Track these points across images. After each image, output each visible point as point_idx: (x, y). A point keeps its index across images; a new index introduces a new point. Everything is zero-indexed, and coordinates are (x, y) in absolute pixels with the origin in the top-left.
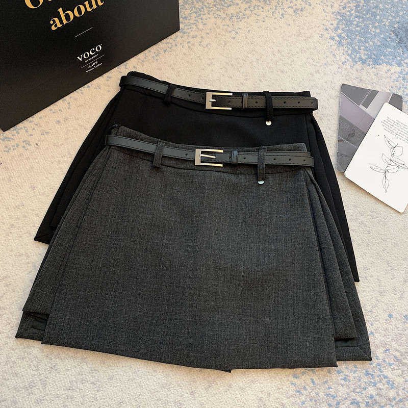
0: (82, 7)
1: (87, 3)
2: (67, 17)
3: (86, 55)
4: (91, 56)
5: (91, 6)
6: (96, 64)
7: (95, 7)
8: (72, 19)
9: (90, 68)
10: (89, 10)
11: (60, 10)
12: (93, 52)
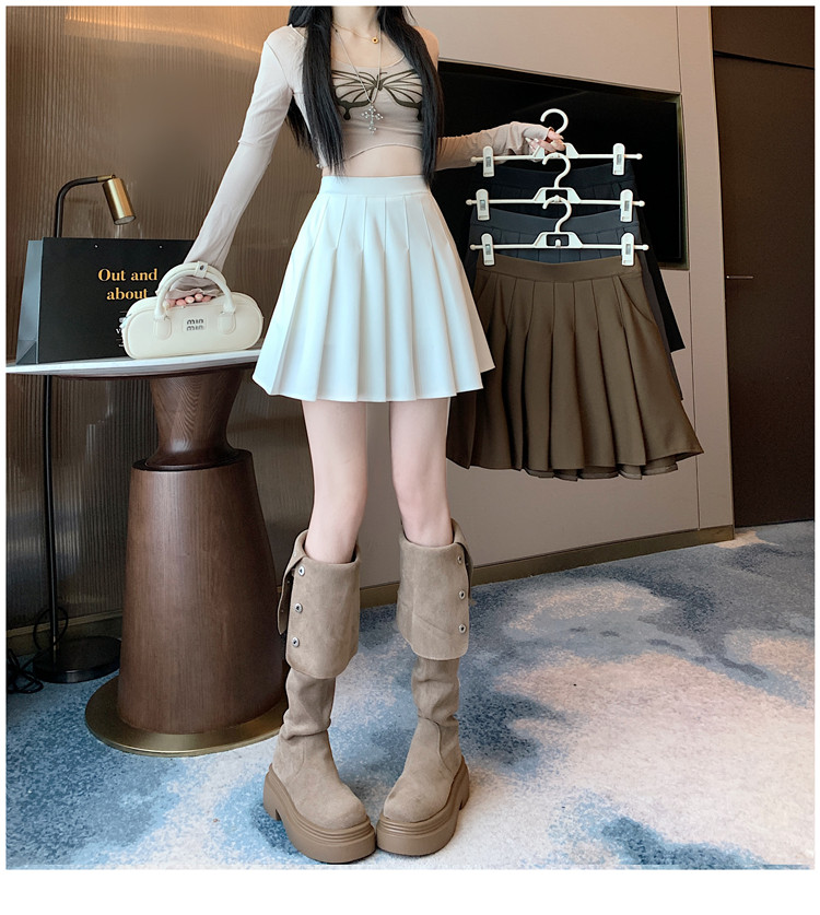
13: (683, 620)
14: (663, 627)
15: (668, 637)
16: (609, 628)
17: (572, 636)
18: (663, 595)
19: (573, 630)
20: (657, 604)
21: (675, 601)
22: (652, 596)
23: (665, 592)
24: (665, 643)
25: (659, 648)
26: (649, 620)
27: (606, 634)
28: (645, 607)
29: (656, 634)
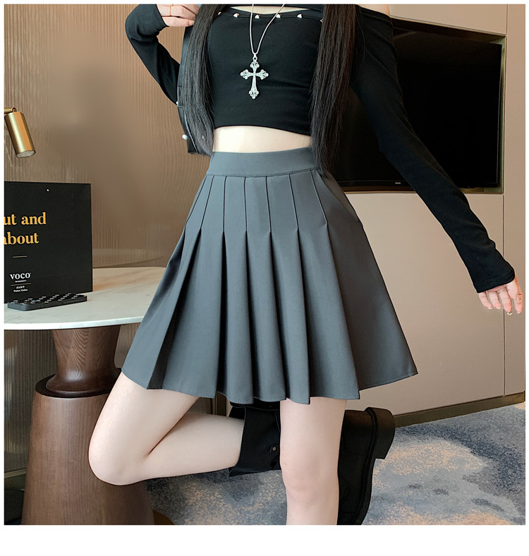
0: (23, 237)
1: (27, 237)
2: (12, 240)
3: (18, 277)
4: (20, 279)
5: (30, 240)
6: (23, 289)
7: (32, 242)
8: (15, 243)
9: (18, 289)
10: (28, 242)
11: (9, 233)
12: (23, 276)
13: (499, 480)
14: (483, 487)
15: (488, 497)
16: (440, 486)
17: (411, 492)
18: (481, 455)
19: (410, 486)
20: (477, 464)
21: (491, 460)
22: (472, 456)
23: (482, 451)
24: (486, 503)
25: (482, 507)
26: (471, 479)
27: (438, 491)
28: (467, 466)
29: (478, 493)
